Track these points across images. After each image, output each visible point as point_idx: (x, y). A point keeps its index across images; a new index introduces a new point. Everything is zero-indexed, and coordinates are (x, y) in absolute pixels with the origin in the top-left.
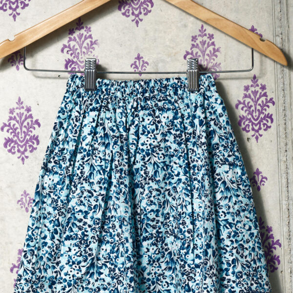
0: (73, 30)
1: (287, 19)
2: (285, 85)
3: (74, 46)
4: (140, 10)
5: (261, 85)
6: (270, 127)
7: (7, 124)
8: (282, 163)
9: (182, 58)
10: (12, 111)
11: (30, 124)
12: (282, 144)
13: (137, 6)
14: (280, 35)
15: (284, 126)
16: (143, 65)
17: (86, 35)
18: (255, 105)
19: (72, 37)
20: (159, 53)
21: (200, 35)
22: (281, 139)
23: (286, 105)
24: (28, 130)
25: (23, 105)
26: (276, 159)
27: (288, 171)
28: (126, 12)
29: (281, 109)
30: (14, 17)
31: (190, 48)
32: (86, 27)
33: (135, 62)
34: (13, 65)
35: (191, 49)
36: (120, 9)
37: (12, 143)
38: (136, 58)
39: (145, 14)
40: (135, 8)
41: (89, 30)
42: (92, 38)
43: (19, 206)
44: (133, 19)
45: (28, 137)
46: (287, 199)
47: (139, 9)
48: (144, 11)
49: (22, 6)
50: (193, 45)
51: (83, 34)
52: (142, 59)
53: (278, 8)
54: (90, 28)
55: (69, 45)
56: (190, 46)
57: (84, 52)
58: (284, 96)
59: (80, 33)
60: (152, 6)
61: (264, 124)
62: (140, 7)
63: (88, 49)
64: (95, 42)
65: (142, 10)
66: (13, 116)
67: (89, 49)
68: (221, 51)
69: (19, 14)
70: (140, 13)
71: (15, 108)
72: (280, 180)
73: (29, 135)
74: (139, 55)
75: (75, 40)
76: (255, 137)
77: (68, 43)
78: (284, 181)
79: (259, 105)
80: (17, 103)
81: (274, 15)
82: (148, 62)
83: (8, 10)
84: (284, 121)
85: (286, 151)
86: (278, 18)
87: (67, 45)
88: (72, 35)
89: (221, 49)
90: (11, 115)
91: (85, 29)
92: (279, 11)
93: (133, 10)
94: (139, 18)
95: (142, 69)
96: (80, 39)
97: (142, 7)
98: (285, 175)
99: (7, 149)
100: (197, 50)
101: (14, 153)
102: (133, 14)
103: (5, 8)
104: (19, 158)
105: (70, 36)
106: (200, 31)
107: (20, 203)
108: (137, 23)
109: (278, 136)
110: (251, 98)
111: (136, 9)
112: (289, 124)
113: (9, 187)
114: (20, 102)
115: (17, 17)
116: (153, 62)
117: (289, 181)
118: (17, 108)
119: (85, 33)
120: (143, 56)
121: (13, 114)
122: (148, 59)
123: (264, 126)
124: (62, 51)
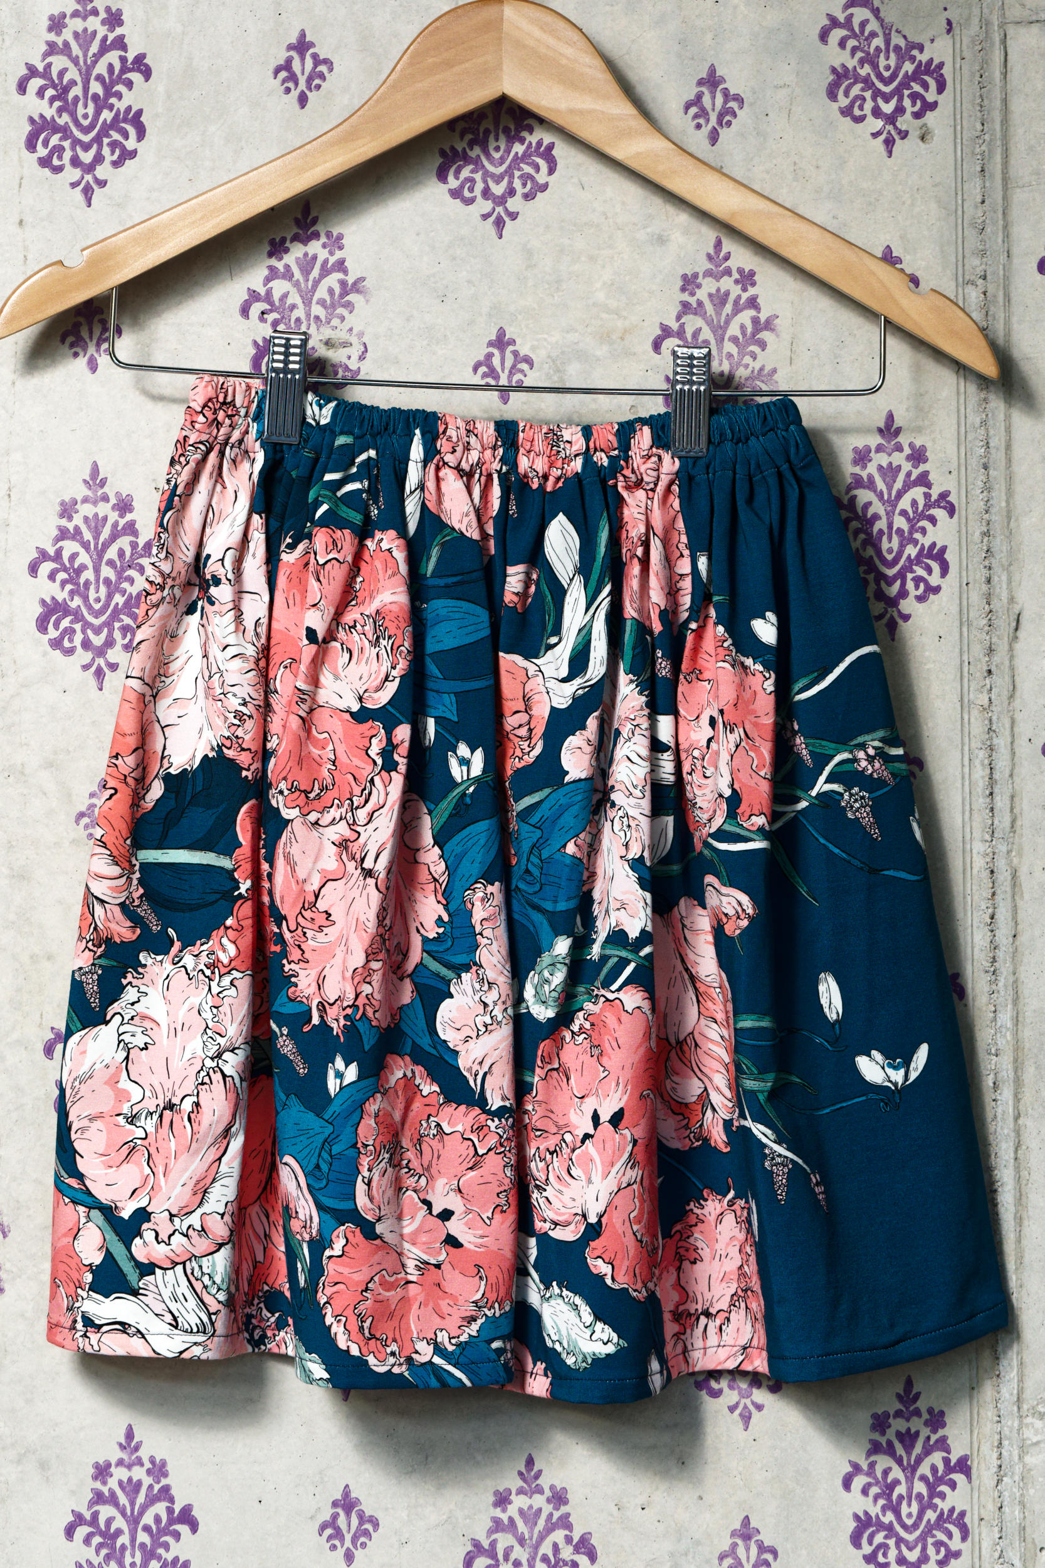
0: (283, 240)
1: (1005, 227)
2: (993, 451)
3: (285, 296)
4: (510, 183)
5: (911, 445)
6: (937, 590)
7: (51, 552)
8: (975, 712)
9: (648, 346)
10: (67, 510)
11: (128, 554)
12: (978, 651)
13: (502, 169)
14: (981, 281)
15: (985, 587)
16: (514, 366)
17: (326, 261)
18: (890, 515)
19: (280, 265)
20: (571, 330)
21: (708, 273)
22: (975, 632)
23: (994, 518)
24: (120, 574)
25: (106, 489)
26: (956, 698)
27: (995, 741)
28: (462, 186)
29: (977, 530)
30: (88, 192)
31: (675, 314)
32: (329, 235)
33: (490, 356)
34: (76, 355)
35: (678, 318)
36: (442, 176)
37: (65, 616)
38: (491, 344)
39: (527, 197)
40: (493, 176)
41: (337, 242)
42: (346, 272)
43: (80, 832)
44: (485, 211)
45: (118, 599)
46: (988, 837)
47: (506, 179)
48: (524, 185)
49: (115, 157)
50: (685, 305)
51: (315, 258)
52: (511, 348)
53: (974, 190)
54: (340, 237)
55: (269, 293)
56: (676, 309)
57: (317, 318)
58: (987, 488)
59: (306, 254)
60: (551, 171)
61: (918, 580)
62: (509, 172)
63: (330, 307)
64: (355, 283)
65: (517, 184)
66: (70, 526)
67: (333, 306)
68: (778, 328)
69: (102, 184)
70: (511, 192)
71: (79, 499)
72: (967, 770)
73: (123, 593)
74: (501, 333)
75: (288, 275)
76: (885, 621)
77: (265, 285)
78: (980, 774)
79: (903, 513)
80: (85, 481)
81: (960, 212)
82: (533, 356)
83: (68, 167)
84: (984, 571)
85: (990, 672)
86: (973, 225)
87: (262, 291)
88: (281, 259)
89: (777, 321)
90: (64, 522)
91: (323, 239)
92: (979, 199)
93: (485, 182)
94: (506, 210)
95: (510, 381)
96: (306, 270)
97: (517, 174)
98: (982, 754)
99: (46, 638)
100: (699, 322)
101: (70, 652)
102: (486, 193)
103: (56, 162)
104: (86, 667)
105: (273, 262)
106: (710, 257)
107: (86, 820)
108: (499, 224)
109: (964, 621)
110: (875, 491)
111: (498, 179)
112: (1000, 582)
113: (49, 765)
114: (96, 479)
115: (98, 193)
116: (549, 357)
117: (996, 776)
118: (85, 500)
119: (323, 254)
120: (515, 336)
121: (70, 518)
122: (533, 348)
123: (917, 587)
124: (245, 311)
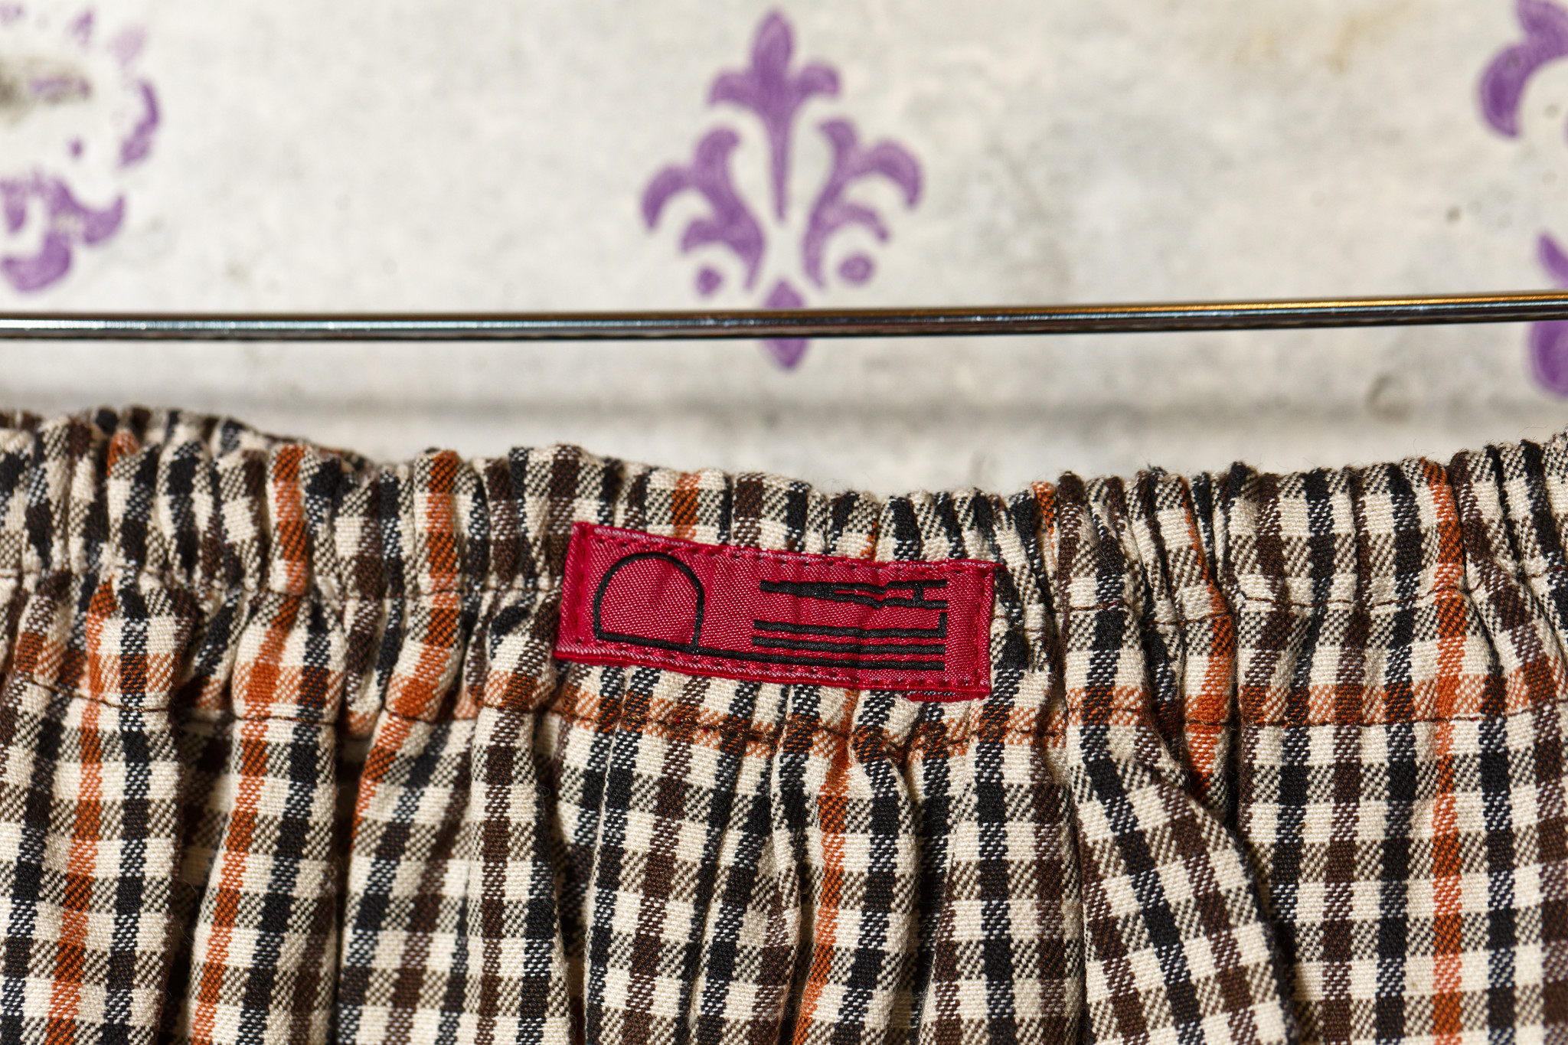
16: (831, 194)
33: (719, 145)
38: (725, 90)
52: (816, 110)
74: (774, 38)
82: (917, 144)
95: (812, 265)
116: (995, 149)
120: (835, 55)
122: (923, 110)
